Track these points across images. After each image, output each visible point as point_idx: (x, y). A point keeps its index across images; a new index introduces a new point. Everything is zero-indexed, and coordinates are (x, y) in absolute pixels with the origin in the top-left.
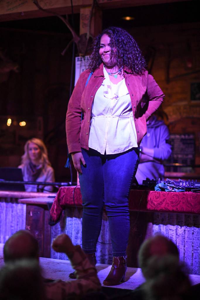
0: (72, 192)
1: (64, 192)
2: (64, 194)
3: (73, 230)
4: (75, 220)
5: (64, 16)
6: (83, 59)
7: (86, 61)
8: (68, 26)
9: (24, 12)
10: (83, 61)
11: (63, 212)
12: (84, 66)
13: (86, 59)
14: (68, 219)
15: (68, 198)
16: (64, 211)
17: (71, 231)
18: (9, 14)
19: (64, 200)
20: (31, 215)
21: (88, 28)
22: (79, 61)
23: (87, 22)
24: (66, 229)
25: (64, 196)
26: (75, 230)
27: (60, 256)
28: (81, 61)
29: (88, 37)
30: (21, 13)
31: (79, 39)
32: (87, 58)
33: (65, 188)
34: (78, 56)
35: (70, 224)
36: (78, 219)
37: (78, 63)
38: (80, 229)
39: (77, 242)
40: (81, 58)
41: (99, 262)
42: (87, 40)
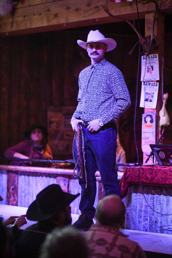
0: (137, 172)
1: (130, 172)
2: (130, 173)
3: (138, 204)
4: (139, 195)
5: (131, 22)
6: (148, 58)
7: (150, 59)
8: (135, 30)
9: (98, 19)
10: (148, 59)
11: (129, 189)
12: (148, 63)
13: (150, 57)
14: (134, 195)
15: (133, 176)
16: (130, 187)
17: (136, 205)
18: (85, 21)
19: (129, 178)
20: (103, 191)
21: (152, 30)
22: (145, 59)
23: (151, 26)
24: (132, 203)
25: (129, 175)
26: (139, 204)
27: (126, 226)
28: (146, 59)
29: (151, 39)
30: (95, 19)
31: (144, 40)
32: (152, 56)
33: (130, 168)
34: (144, 55)
35: (136, 199)
36: (142, 195)
37: (143, 61)
38: (144, 203)
39: (141, 214)
40: (146, 57)
41: (159, 231)
42: (151, 41)
